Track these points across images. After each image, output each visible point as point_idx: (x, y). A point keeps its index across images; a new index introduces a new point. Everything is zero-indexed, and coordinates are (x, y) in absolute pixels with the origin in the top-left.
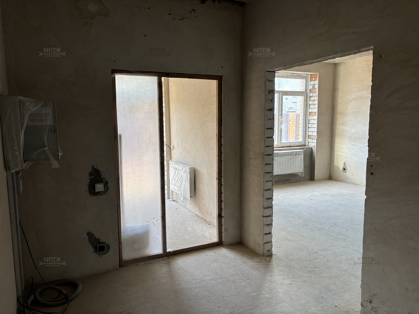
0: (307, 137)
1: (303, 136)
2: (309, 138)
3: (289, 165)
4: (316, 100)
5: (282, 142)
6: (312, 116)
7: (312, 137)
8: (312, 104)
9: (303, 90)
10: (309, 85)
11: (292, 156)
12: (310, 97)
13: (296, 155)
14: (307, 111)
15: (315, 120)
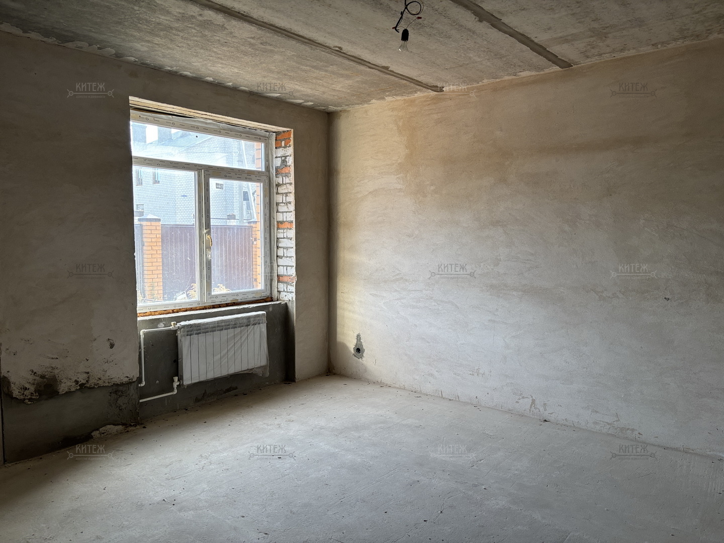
0: (276, 278)
1: (266, 276)
2: (279, 281)
3: (231, 353)
4: (290, 193)
5: (213, 293)
6: (284, 229)
7: (285, 279)
8: (282, 203)
9: (259, 168)
10: (274, 156)
11: (238, 330)
12: (278, 185)
13: (247, 326)
14: (272, 219)
15: (291, 239)
